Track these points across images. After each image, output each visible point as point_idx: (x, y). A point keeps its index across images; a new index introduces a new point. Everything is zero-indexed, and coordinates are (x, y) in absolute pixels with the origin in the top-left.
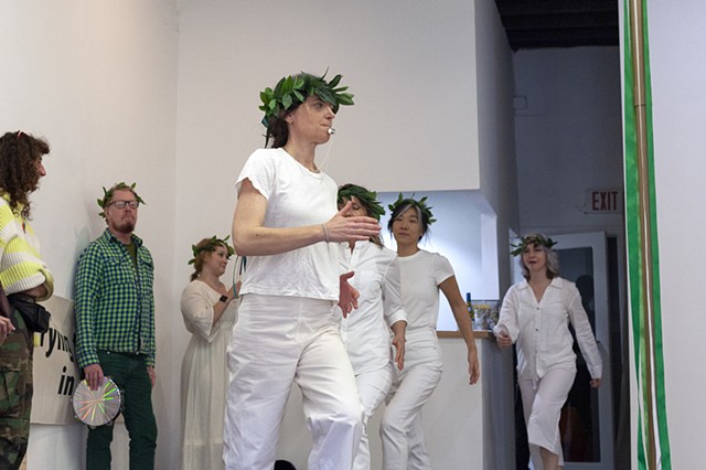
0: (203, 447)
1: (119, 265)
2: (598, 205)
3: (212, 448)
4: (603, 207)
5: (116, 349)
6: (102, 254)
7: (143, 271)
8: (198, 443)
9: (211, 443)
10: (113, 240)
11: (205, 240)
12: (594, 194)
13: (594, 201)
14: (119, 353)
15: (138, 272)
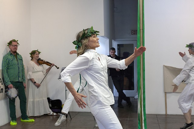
0: (33, 101)
1: (12, 60)
2: (133, 33)
3: (35, 102)
5: (14, 81)
6: (8, 58)
7: (19, 61)
8: (32, 100)
9: (35, 100)
10: (11, 54)
11: (33, 51)
12: (132, 31)
14: (15, 82)
15: (18, 62)
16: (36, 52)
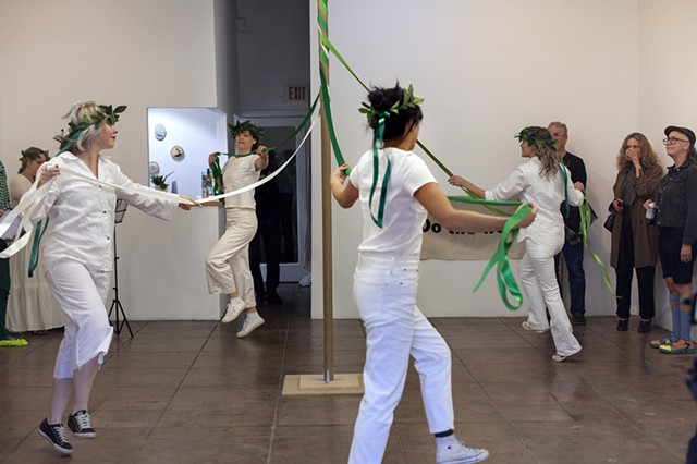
2: (293, 96)
4: (296, 97)
12: (290, 88)
13: (291, 93)
16: (42, 155)
